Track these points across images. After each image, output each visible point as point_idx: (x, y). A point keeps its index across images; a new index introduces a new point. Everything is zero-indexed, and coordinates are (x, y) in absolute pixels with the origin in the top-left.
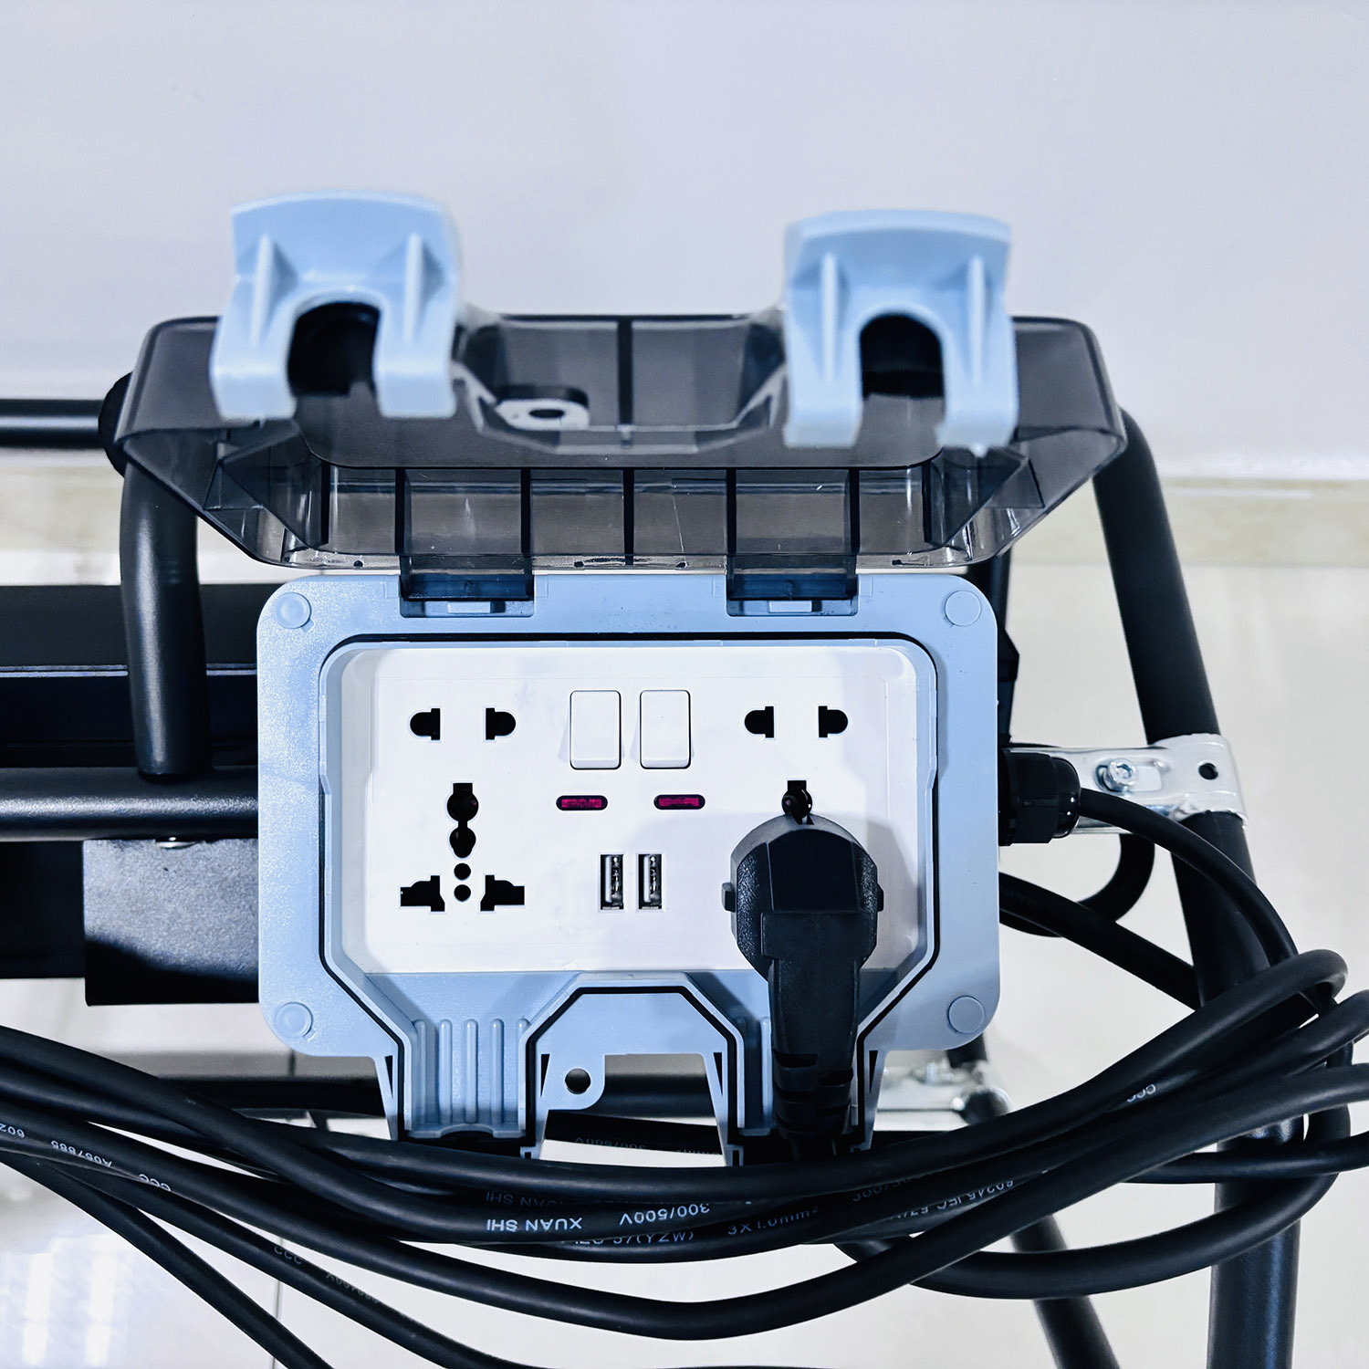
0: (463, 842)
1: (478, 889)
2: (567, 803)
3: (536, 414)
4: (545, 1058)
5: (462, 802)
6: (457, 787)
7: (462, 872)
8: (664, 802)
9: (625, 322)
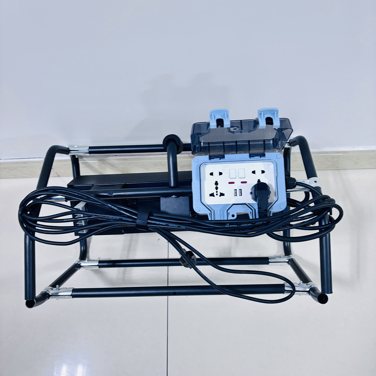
0: (217, 188)
1: (219, 194)
2: (230, 183)
3: (234, 129)
4: (229, 213)
5: (216, 183)
6: (216, 181)
7: (217, 192)
8: (242, 182)
9: (241, 121)
